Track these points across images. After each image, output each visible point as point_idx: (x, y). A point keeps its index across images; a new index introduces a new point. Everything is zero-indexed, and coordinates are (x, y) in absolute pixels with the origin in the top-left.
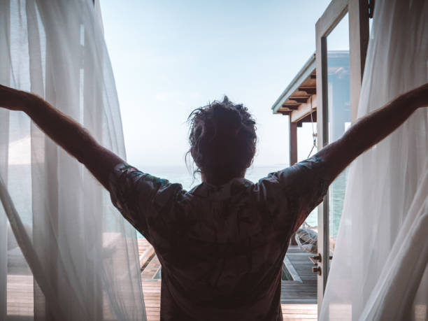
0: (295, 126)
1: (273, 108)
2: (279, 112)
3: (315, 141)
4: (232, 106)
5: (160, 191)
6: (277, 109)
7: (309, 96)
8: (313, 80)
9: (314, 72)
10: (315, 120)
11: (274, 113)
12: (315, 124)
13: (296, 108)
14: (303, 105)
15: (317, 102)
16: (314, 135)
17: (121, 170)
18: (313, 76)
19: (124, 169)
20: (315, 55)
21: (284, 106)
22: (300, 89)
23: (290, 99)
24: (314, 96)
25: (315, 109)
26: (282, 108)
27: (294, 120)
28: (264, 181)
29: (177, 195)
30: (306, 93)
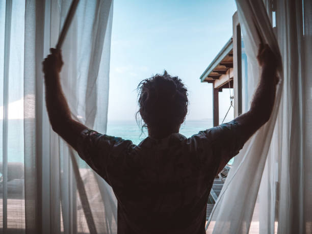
0: (217, 91)
1: (201, 78)
2: (205, 81)
3: (232, 102)
4: (170, 78)
5: (115, 146)
6: (204, 78)
7: (227, 69)
8: (231, 57)
9: (232, 51)
10: (232, 87)
11: (202, 82)
12: (232, 89)
13: (218, 78)
14: (223, 75)
15: (233, 73)
16: (231, 98)
17: (86, 133)
18: (231, 54)
19: (88, 133)
20: (232, 39)
21: (209, 76)
22: (221, 64)
23: (214, 71)
24: (231, 69)
25: (232, 78)
26: (207, 78)
27: (216, 86)
28: (195, 137)
29: (129, 148)
30: (225, 67)
